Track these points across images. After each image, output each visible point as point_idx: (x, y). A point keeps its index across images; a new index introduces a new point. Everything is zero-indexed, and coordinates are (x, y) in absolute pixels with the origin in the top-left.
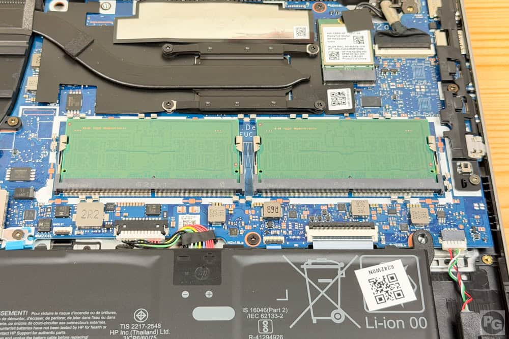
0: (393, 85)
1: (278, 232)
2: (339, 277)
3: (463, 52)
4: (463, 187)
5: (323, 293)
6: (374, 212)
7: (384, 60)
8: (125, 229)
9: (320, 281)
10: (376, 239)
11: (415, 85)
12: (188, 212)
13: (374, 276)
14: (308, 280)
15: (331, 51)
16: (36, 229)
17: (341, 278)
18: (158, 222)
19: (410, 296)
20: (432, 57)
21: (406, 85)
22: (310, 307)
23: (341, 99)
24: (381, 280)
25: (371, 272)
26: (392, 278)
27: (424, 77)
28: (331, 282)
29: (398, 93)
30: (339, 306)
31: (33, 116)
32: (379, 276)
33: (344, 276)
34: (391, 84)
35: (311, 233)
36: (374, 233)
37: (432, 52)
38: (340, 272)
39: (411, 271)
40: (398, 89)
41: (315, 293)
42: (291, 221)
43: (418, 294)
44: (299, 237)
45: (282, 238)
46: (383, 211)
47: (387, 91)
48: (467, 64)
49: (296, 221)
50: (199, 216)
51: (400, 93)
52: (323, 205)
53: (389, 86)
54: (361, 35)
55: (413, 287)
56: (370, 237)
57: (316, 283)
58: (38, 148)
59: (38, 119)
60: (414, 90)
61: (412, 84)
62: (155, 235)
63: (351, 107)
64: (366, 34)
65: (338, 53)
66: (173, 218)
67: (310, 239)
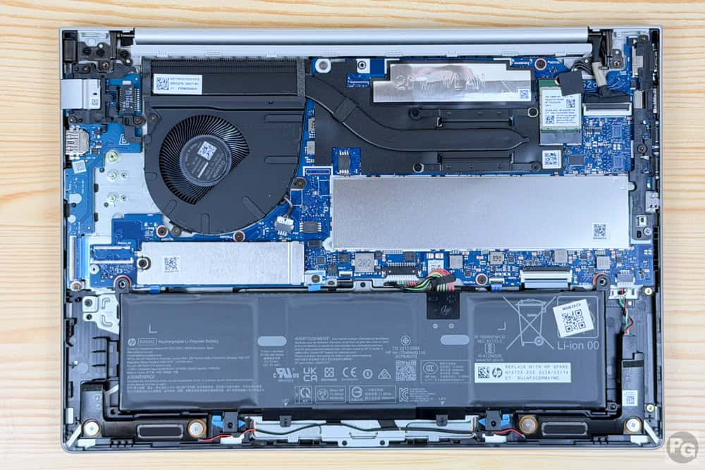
0: (595, 144)
1: (500, 274)
2: (542, 312)
3: (655, 111)
4: (638, 237)
5: (530, 324)
6: (570, 258)
7: (590, 119)
8: (390, 274)
9: (529, 315)
10: (570, 281)
11: (613, 144)
12: (435, 259)
13: (565, 311)
14: (520, 315)
15: (547, 114)
16: (327, 272)
17: (544, 314)
18: (413, 268)
19: (590, 326)
20: (629, 116)
21: (605, 143)
22: (521, 335)
23: (552, 159)
24: (570, 315)
25: (564, 309)
26: (579, 313)
27: (621, 136)
28: (536, 316)
29: (598, 151)
30: (540, 334)
31: (314, 176)
32: (569, 312)
33: (545, 312)
34: (594, 142)
35: (524, 276)
36: (569, 276)
37: (629, 113)
38: (542, 309)
39: (592, 309)
40: (599, 147)
41: (524, 324)
42: (510, 265)
43: (595, 325)
44: (515, 278)
45: (503, 280)
46: (578, 257)
47: (590, 150)
48: (657, 123)
49: (513, 265)
50: (442, 261)
51: (600, 151)
52: (534, 252)
53: (592, 145)
54: (573, 99)
55: (592, 319)
56: (566, 279)
57: (526, 317)
58: (320, 203)
59: (318, 178)
60: (612, 148)
61: (610, 143)
62: (412, 278)
63: (560, 167)
64: (577, 97)
65: (553, 117)
66: (424, 263)
67: (523, 281)
